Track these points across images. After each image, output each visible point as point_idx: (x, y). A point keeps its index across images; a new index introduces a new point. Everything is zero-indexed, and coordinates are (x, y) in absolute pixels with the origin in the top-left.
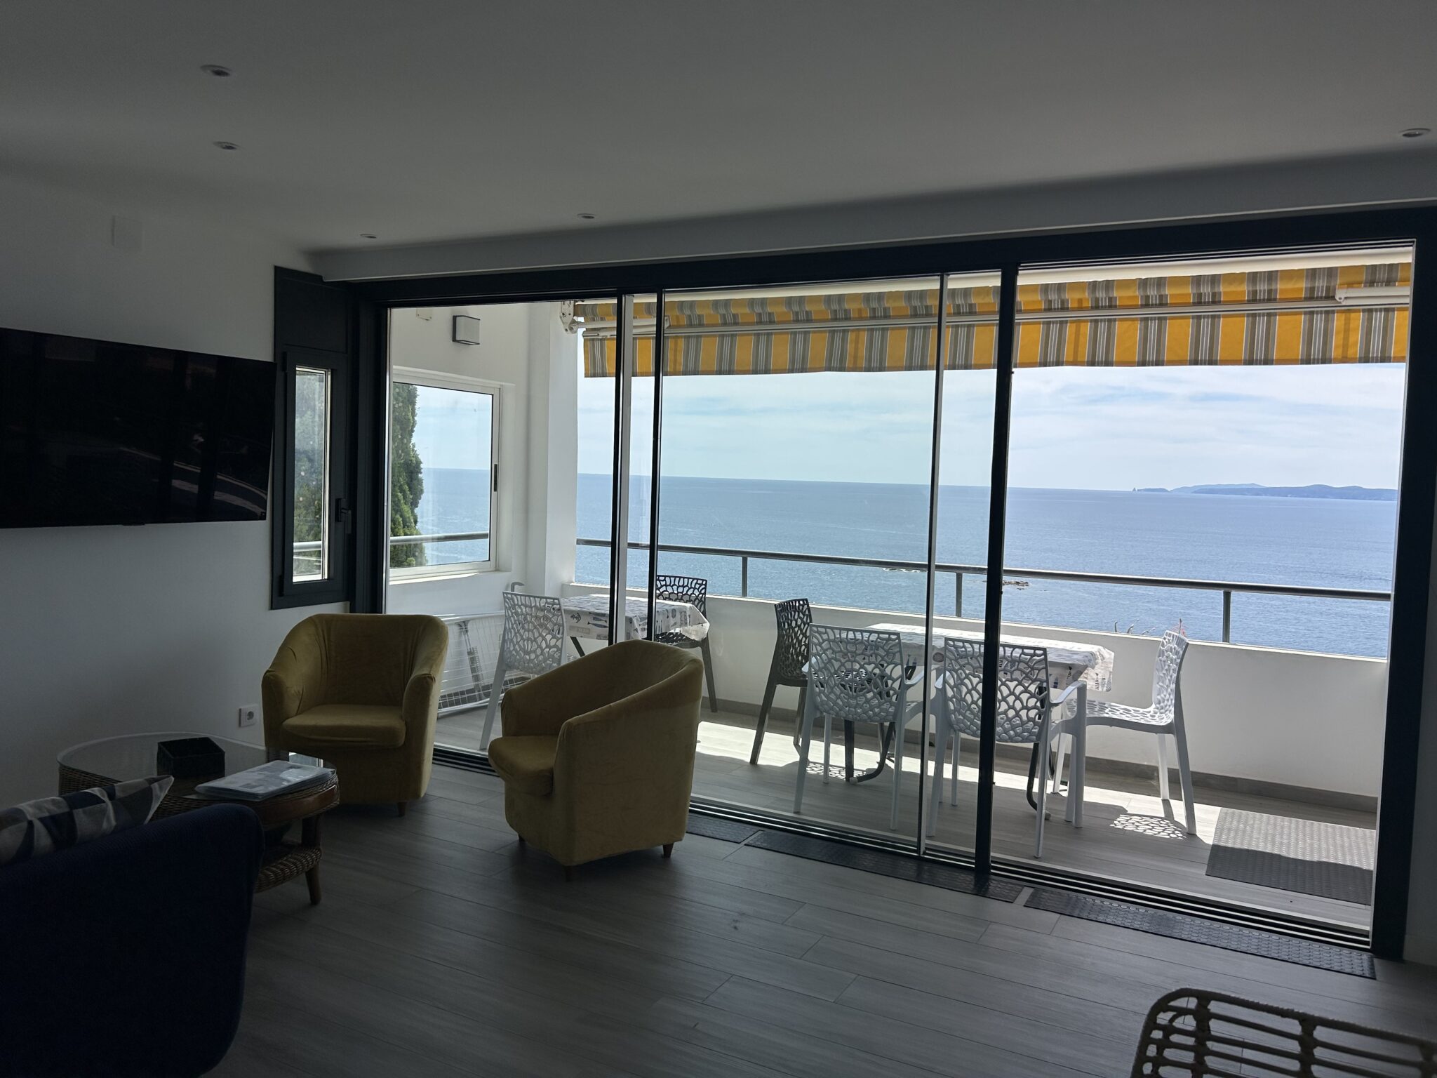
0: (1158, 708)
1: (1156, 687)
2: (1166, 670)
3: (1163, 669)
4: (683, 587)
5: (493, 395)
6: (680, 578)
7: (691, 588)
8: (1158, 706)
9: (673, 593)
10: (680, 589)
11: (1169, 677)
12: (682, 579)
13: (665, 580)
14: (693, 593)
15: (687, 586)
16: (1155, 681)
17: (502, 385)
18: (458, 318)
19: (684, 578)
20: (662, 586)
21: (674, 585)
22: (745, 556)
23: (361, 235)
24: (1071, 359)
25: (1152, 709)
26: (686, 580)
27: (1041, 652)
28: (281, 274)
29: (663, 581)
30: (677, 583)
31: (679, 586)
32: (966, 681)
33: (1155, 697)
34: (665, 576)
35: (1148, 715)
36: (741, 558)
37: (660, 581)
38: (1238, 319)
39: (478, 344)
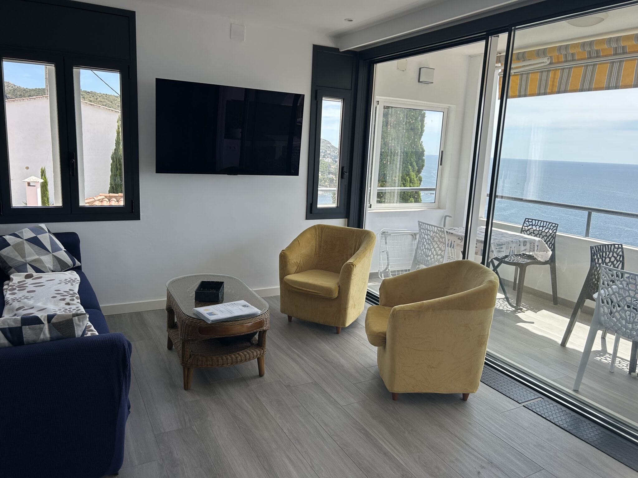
4: (543, 227)
5: (443, 112)
6: (542, 221)
7: (548, 228)
9: (536, 230)
10: (541, 228)
12: (543, 222)
13: (532, 222)
14: (548, 232)
15: (545, 226)
17: (449, 107)
18: (422, 69)
19: (544, 221)
20: (530, 225)
21: (537, 225)
22: (590, 211)
23: (345, 20)
26: (545, 223)
28: (317, 50)
29: (530, 222)
30: (539, 224)
31: (540, 226)
34: (532, 220)
36: (587, 212)
37: (529, 222)
39: (433, 83)
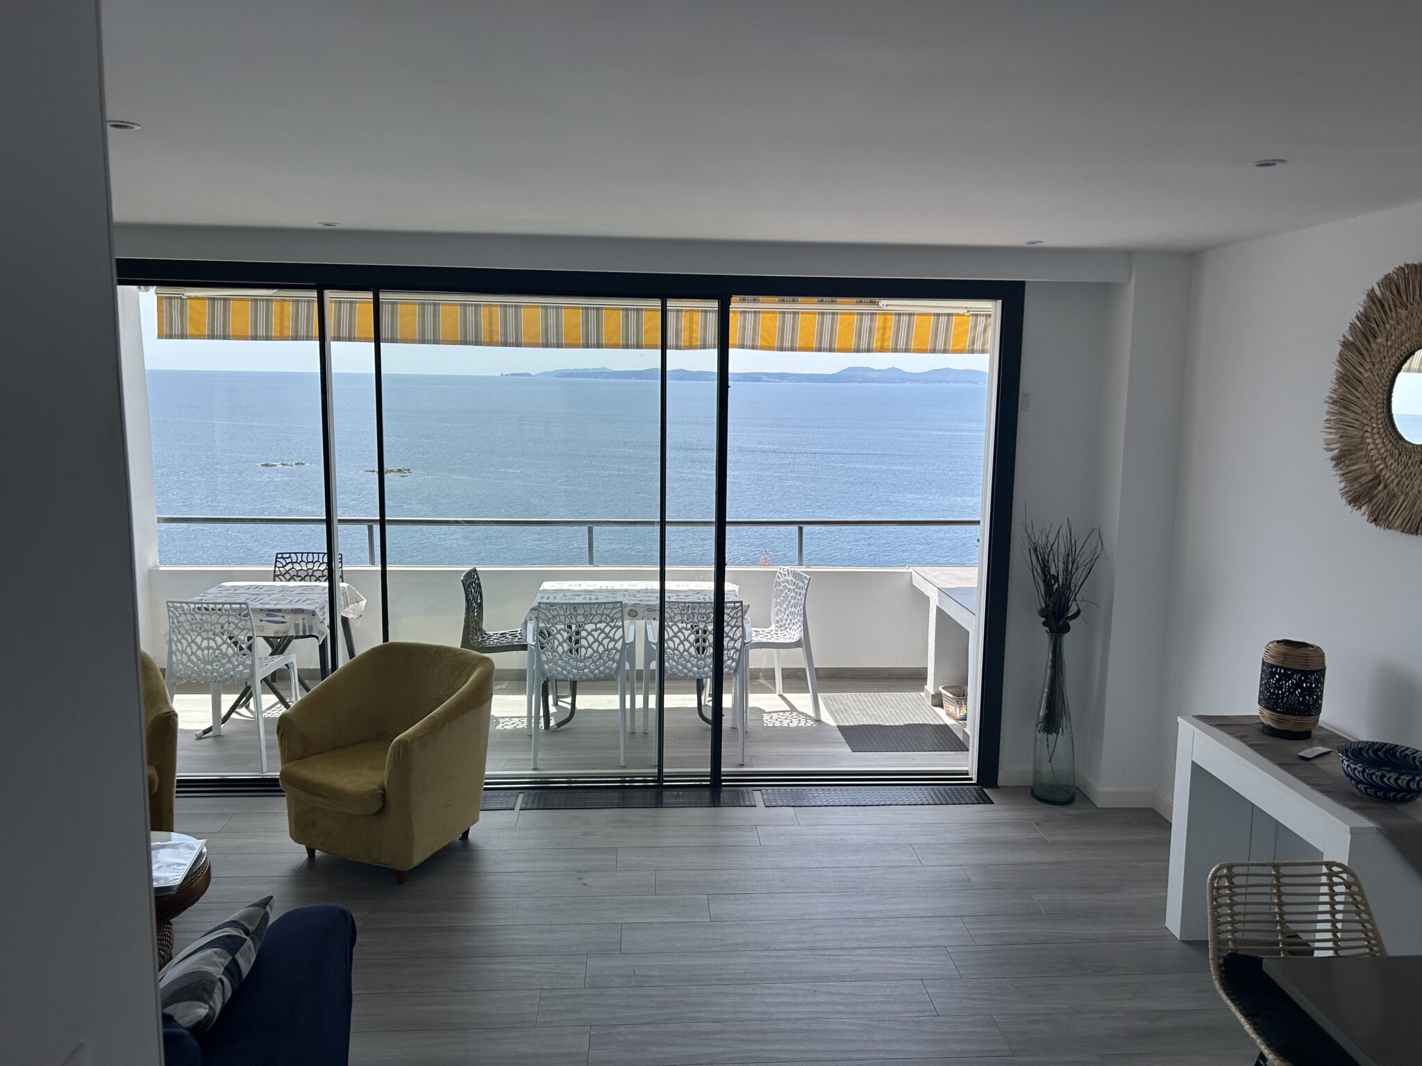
0: (777, 627)
1: (774, 610)
2: (784, 597)
3: (780, 596)
4: (313, 563)
6: (308, 553)
8: (777, 625)
9: (301, 569)
10: (310, 566)
11: (787, 603)
12: (311, 555)
13: (290, 557)
15: (318, 561)
16: (773, 604)
19: (314, 553)
20: (287, 564)
21: (302, 561)
24: (687, 344)
25: (773, 627)
26: (316, 555)
27: (739, 604)
29: (288, 558)
30: (305, 559)
31: (308, 562)
32: (680, 634)
33: (773, 618)
35: (773, 633)
36: (367, 526)
38: (812, 316)
